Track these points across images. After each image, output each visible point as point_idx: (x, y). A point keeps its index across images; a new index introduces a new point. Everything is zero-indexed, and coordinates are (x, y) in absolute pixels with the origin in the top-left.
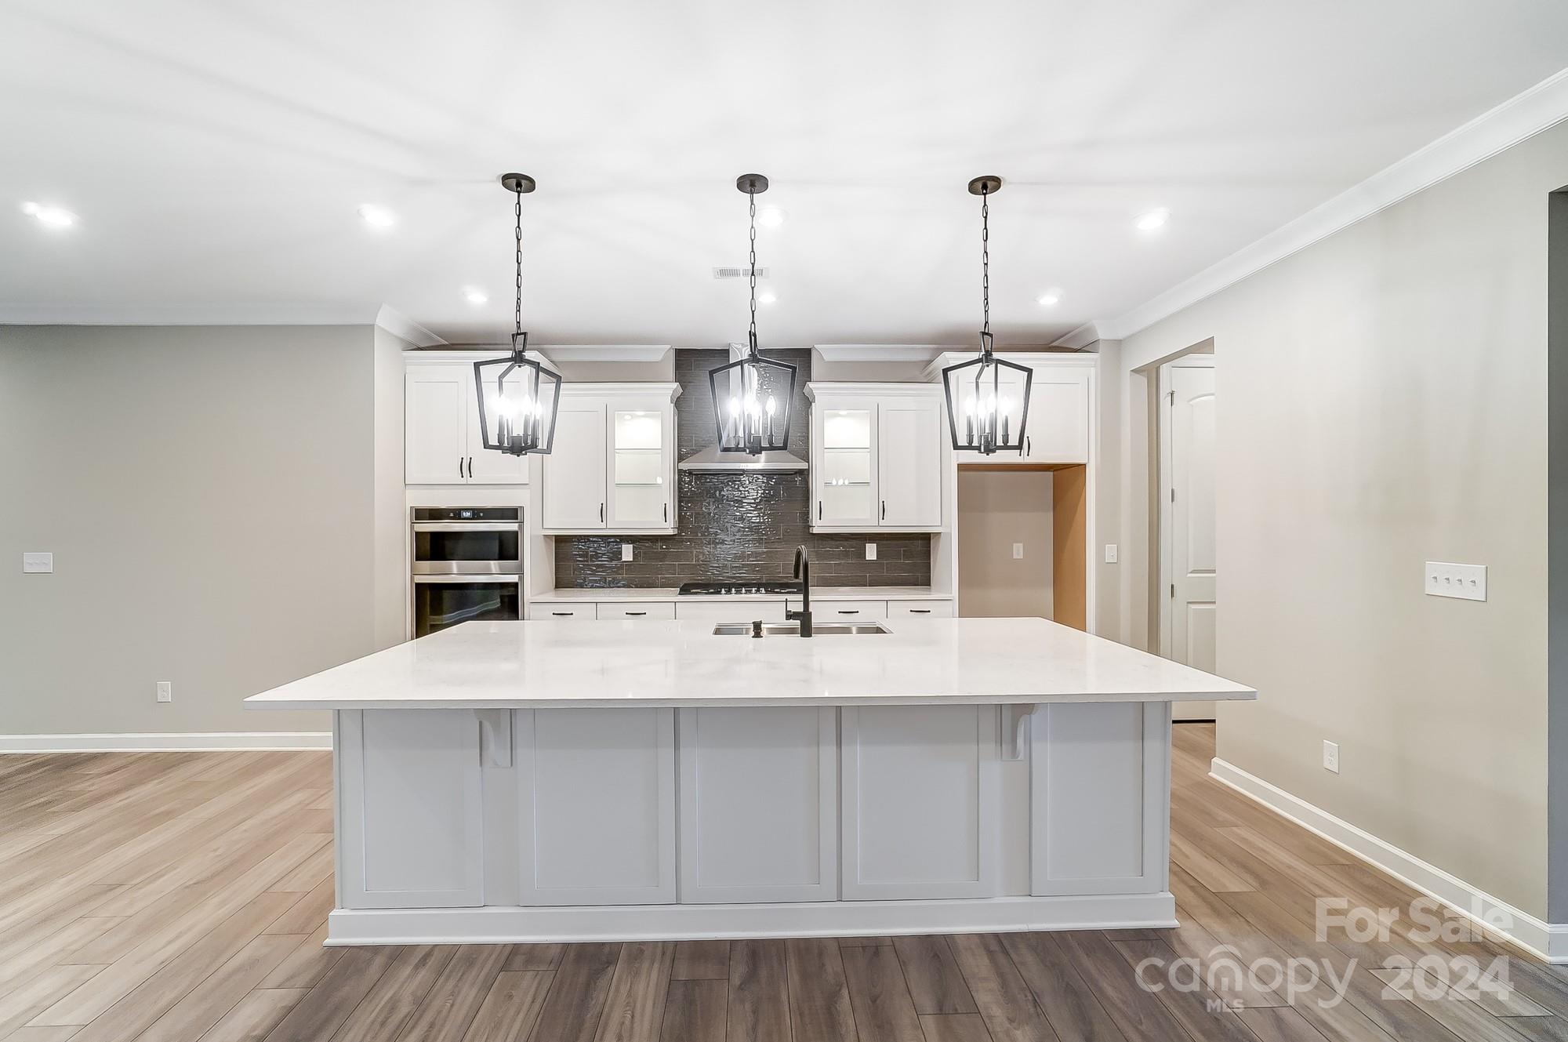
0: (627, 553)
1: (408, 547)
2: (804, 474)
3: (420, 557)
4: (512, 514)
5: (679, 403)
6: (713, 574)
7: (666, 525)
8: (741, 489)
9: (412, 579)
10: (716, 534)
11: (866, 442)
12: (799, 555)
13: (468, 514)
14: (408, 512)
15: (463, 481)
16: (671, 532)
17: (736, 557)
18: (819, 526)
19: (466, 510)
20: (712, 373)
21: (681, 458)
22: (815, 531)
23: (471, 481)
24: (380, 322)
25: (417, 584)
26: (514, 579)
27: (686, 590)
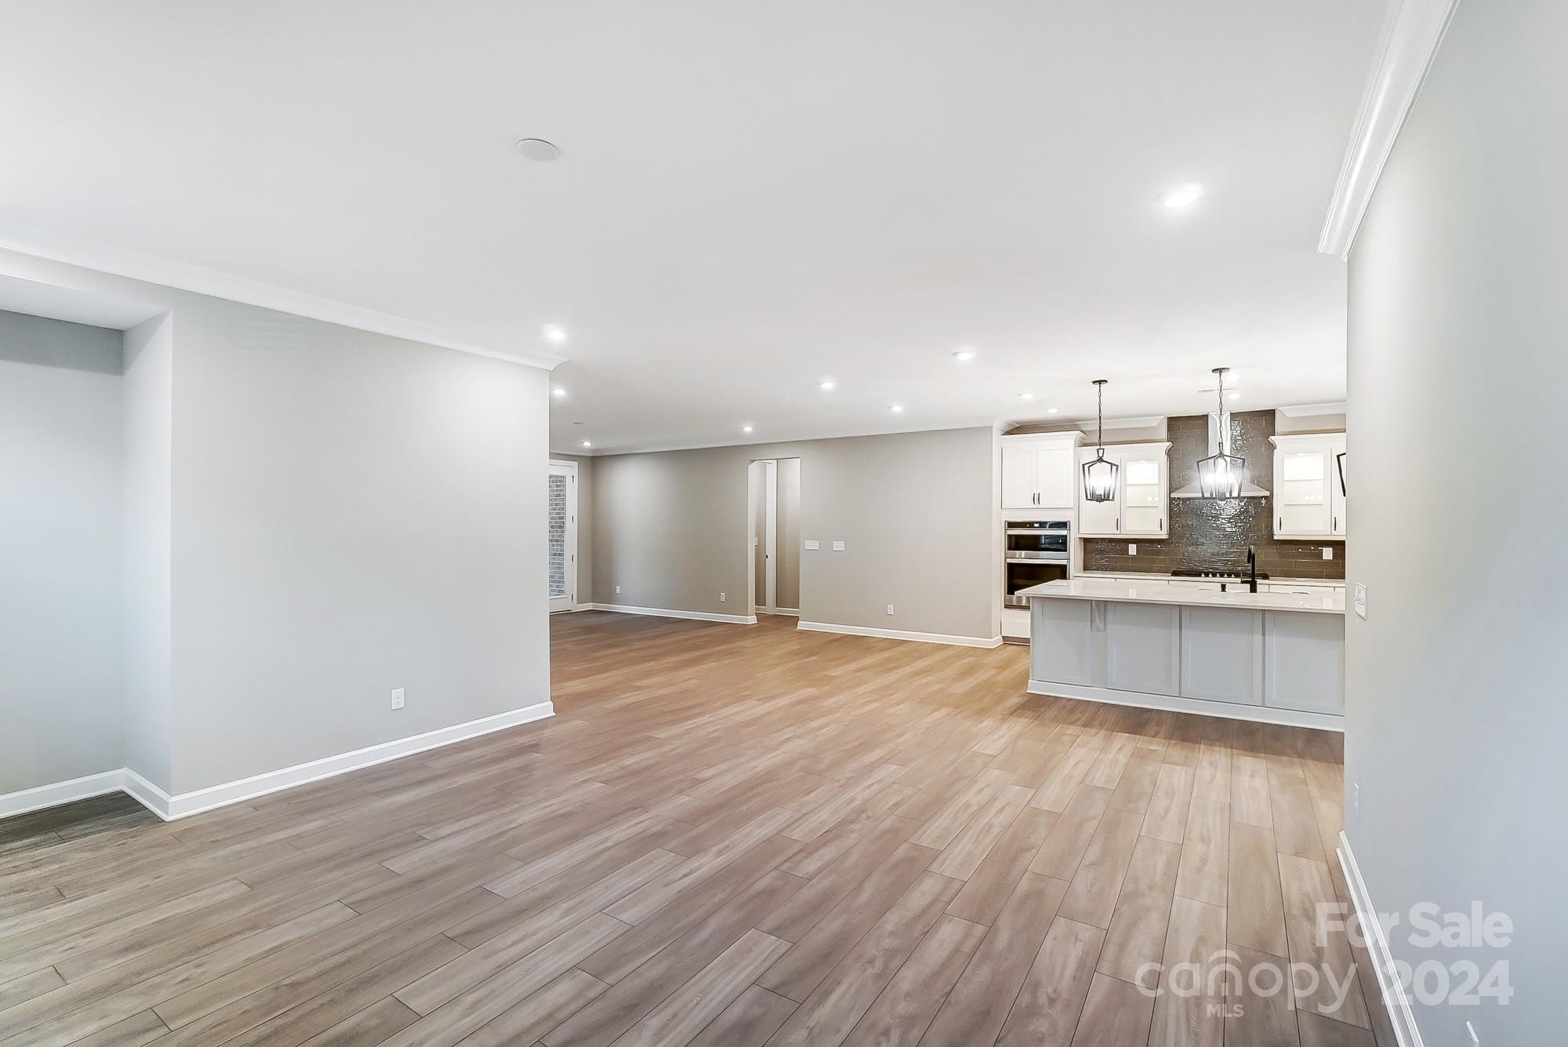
0: (1132, 549)
1: (1002, 543)
2: (1269, 499)
3: (1010, 548)
4: (1063, 525)
5: (1169, 453)
6: (1196, 565)
7: (1161, 532)
8: (1217, 508)
9: (1005, 560)
10: (1197, 538)
11: (1321, 476)
12: (1250, 551)
13: (1037, 525)
14: (1003, 523)
15: (1034, 506)
16: (1165, 537)
17: (1213, 554)
18: (1278, 535)
19: (1037, 523)
20: (1198, 462)
21: (1171, 490)
22: (1275, 538)
23: (1039, 506)
24: (995, 425)
25: (1008, 564)
26: (1064, 562)
27: (1175, 574)
